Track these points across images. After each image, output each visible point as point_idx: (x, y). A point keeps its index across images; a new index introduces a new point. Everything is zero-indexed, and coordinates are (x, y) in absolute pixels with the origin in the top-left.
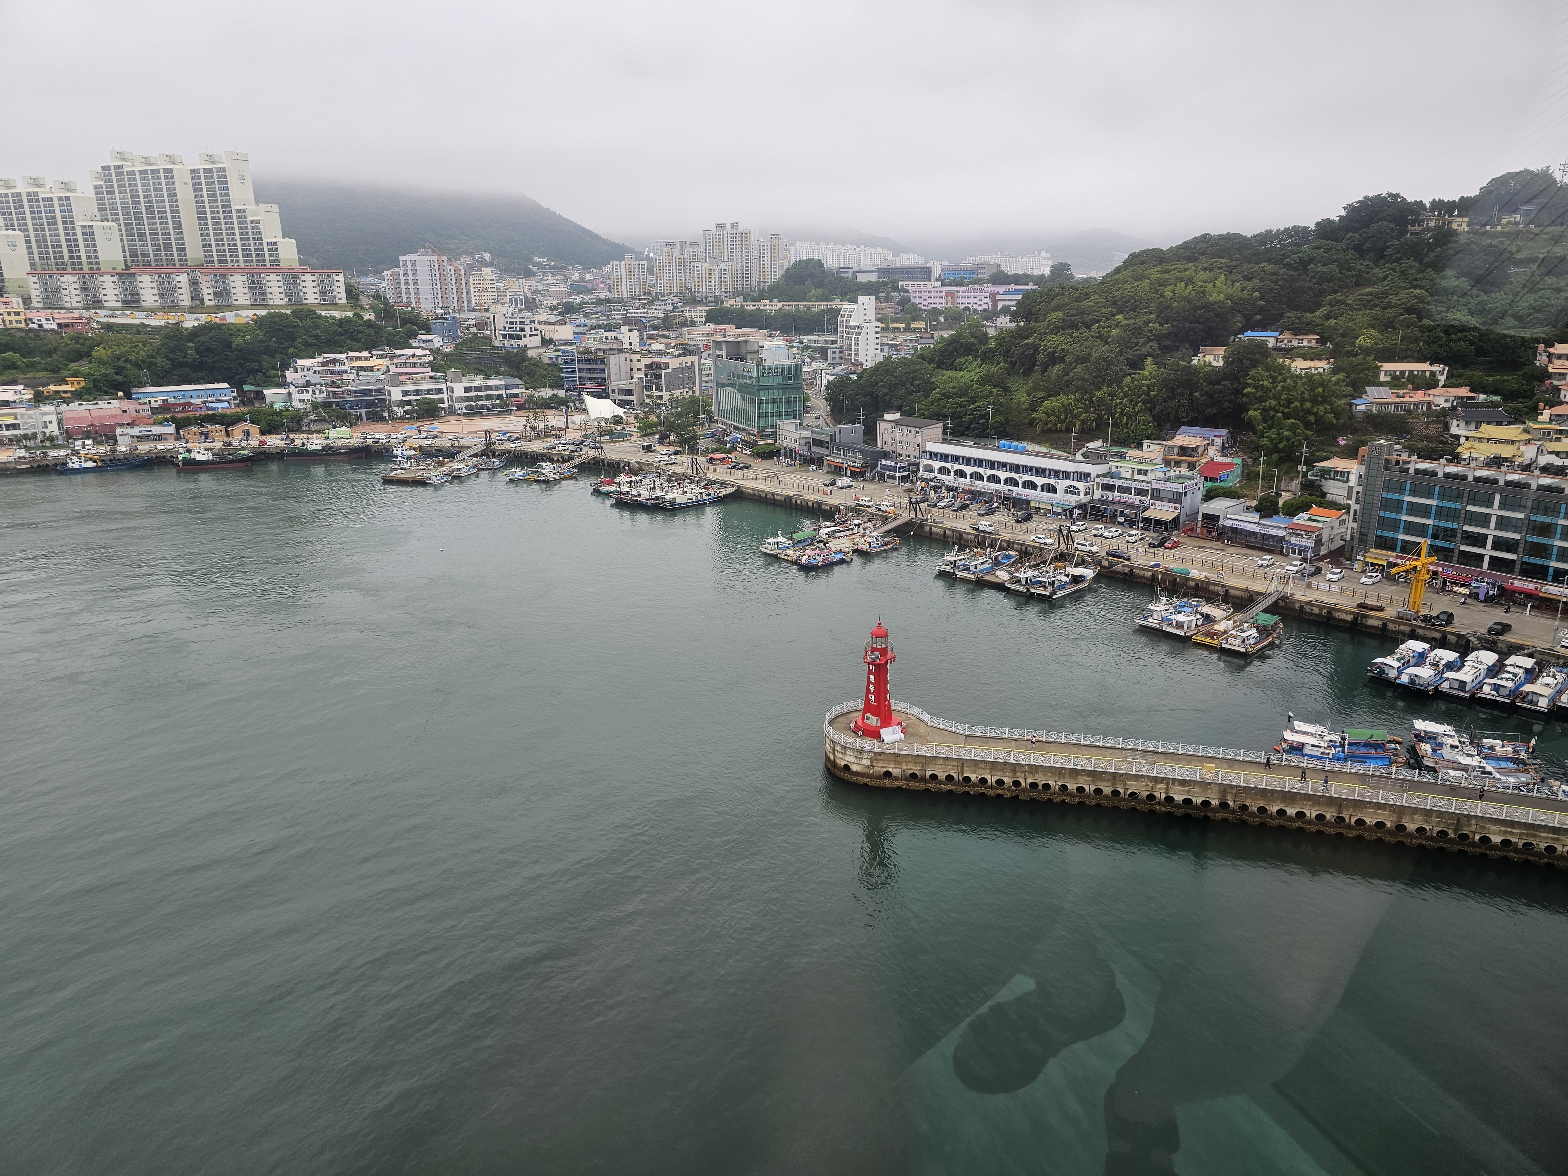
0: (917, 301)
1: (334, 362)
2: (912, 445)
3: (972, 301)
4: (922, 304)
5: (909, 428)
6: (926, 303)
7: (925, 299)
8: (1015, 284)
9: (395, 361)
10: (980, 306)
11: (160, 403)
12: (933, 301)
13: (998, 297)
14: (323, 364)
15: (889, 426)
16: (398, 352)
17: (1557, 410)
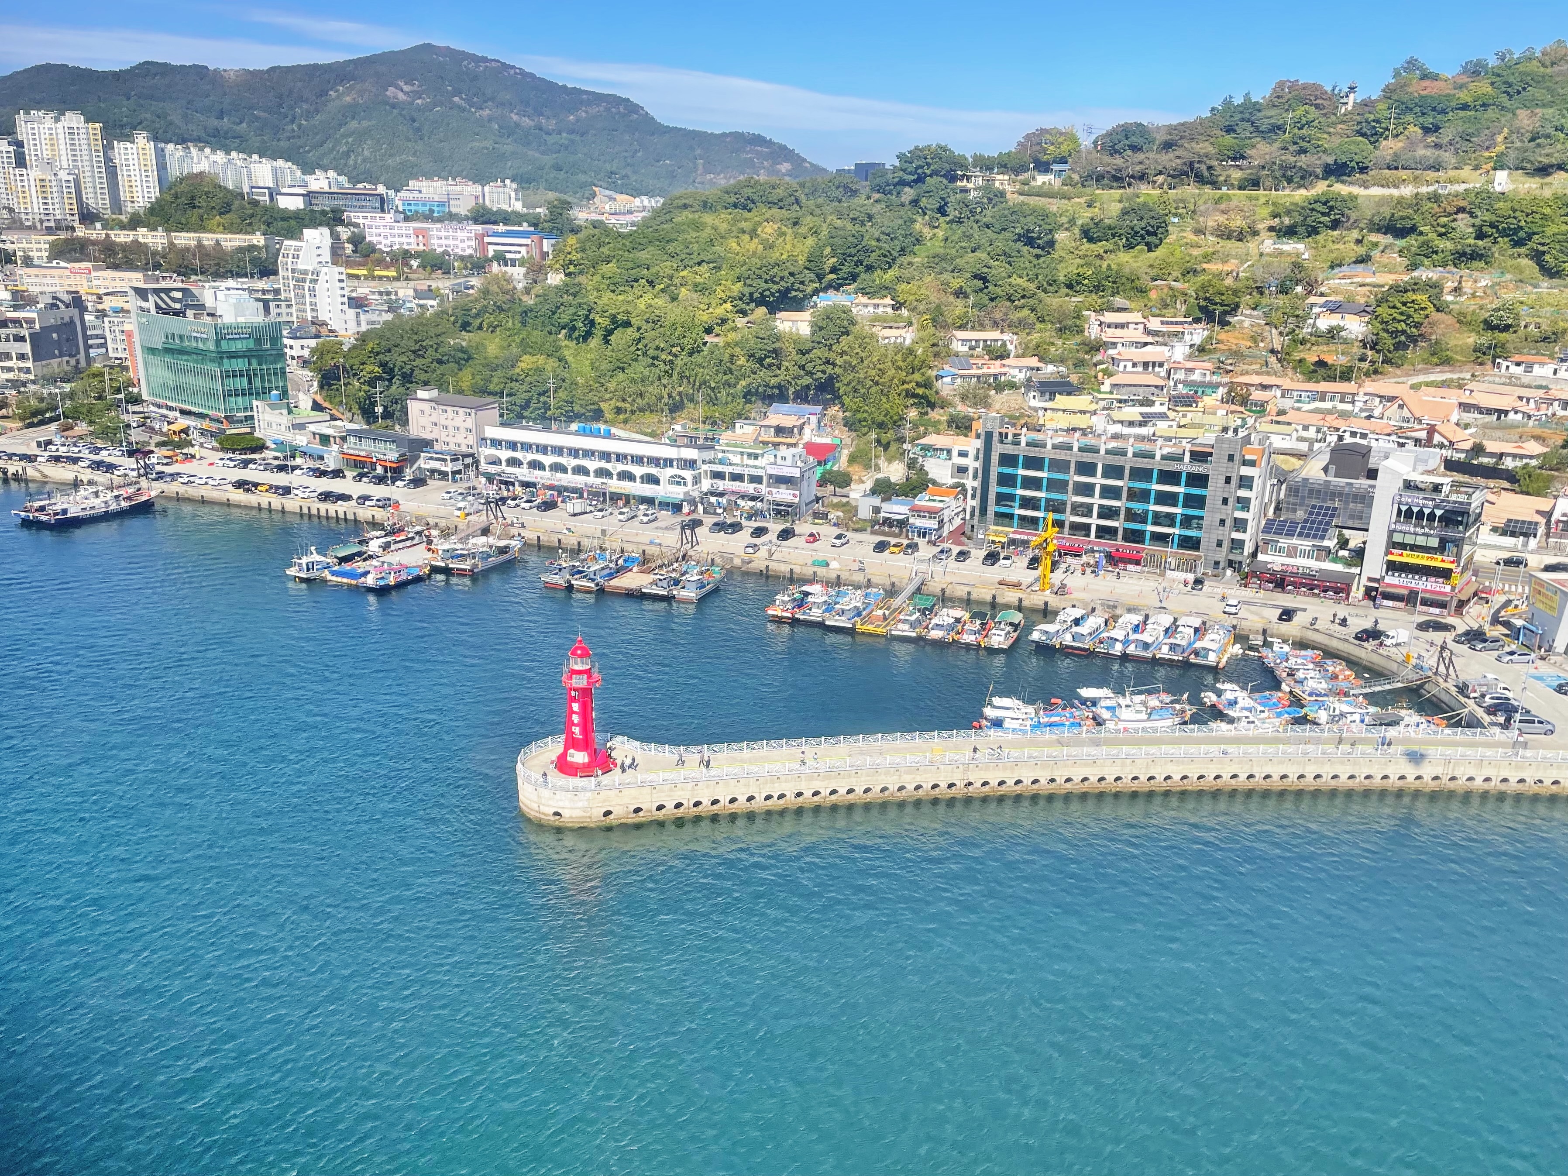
0: (374, 239)
2: (462, 430)
3: (451, 242)
4: (383, 245)
5: (455, 409)
6: (388, 242)
7: (386, 238)
8: (505, 224)
10: (463, 250)
12: (396, 240)
13: (487, 240)
15: (426, 406)
17: (1115, 380)
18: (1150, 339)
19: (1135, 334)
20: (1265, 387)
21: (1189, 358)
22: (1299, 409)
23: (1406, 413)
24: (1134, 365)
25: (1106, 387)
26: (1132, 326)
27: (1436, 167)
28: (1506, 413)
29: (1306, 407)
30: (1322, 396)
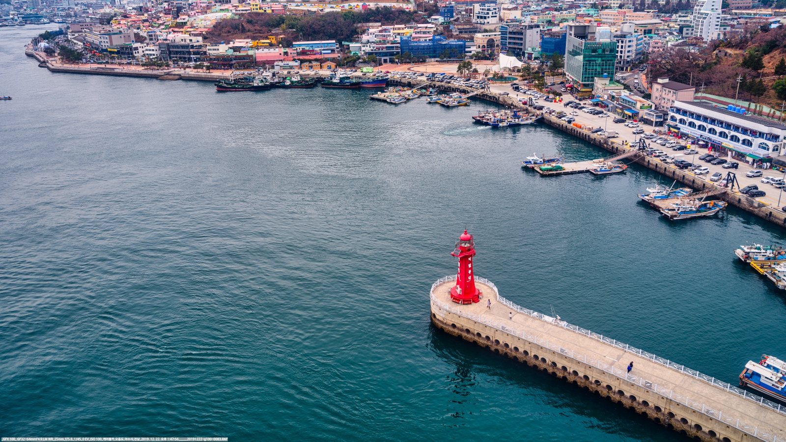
1: (385, 30)
5: (670, 90)
9: (416, 30)
11: (301, 50)
14: (380, 31)
15: (659, 87)
16: (419, 25)
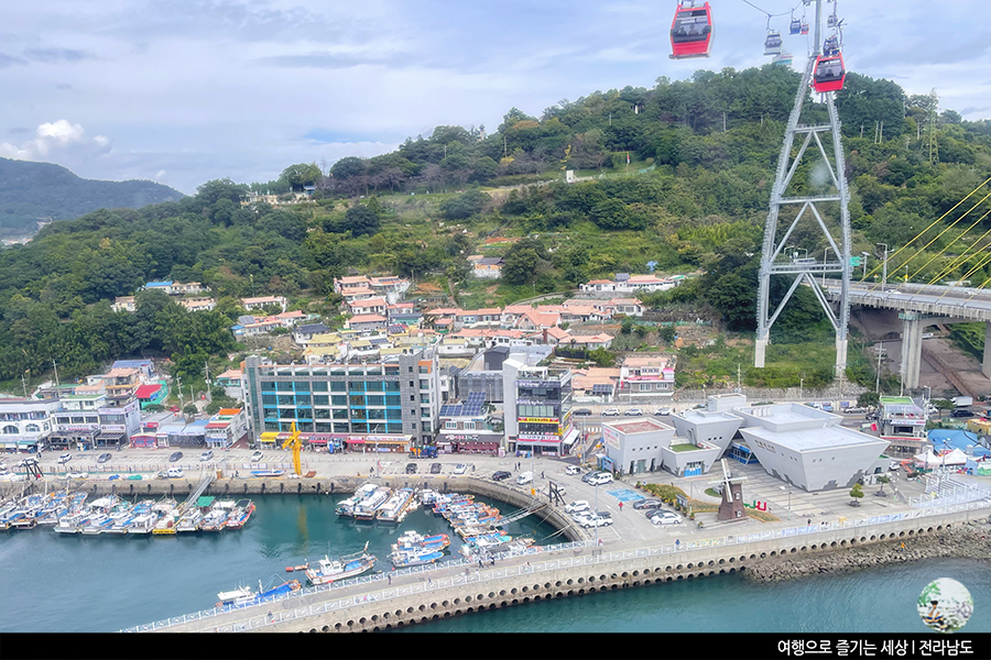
17: (353, 320)
18: (373, 292)
19: (363, 290)
20: (446, 316)
21: (399, 301)
22: (468, 327)
23: (530, 324)
24: (364, 309)
25: (346, 326)
26: (361, 285)
27: (534, 172)
28: (588, 317)
29: (472, 326)
30: (481, 318)
